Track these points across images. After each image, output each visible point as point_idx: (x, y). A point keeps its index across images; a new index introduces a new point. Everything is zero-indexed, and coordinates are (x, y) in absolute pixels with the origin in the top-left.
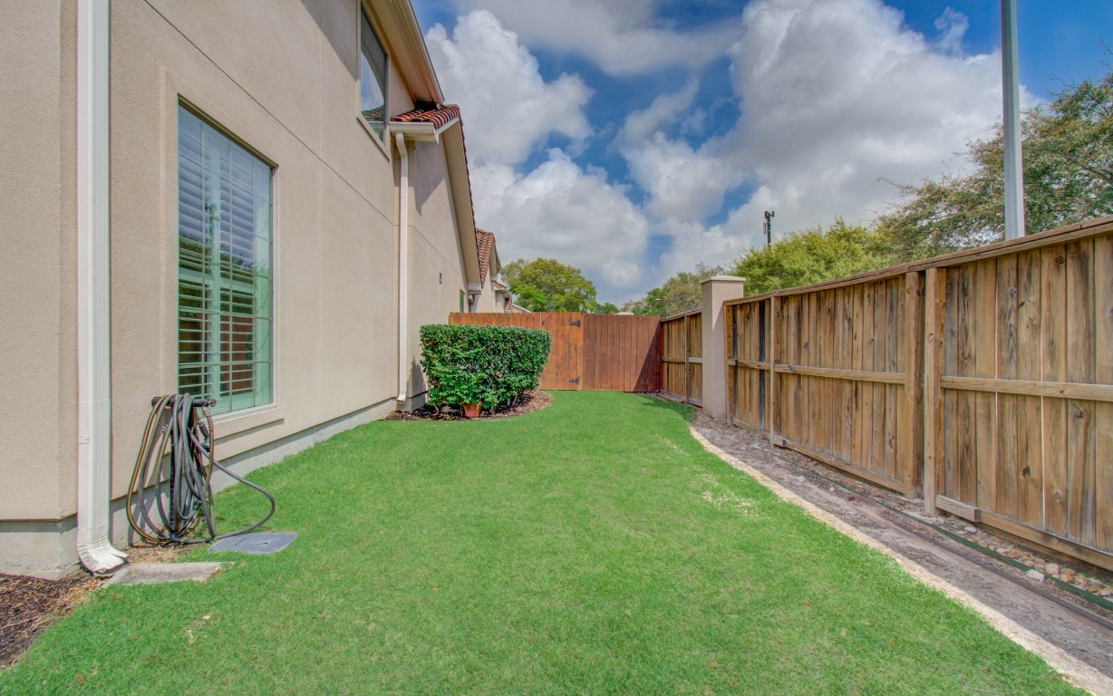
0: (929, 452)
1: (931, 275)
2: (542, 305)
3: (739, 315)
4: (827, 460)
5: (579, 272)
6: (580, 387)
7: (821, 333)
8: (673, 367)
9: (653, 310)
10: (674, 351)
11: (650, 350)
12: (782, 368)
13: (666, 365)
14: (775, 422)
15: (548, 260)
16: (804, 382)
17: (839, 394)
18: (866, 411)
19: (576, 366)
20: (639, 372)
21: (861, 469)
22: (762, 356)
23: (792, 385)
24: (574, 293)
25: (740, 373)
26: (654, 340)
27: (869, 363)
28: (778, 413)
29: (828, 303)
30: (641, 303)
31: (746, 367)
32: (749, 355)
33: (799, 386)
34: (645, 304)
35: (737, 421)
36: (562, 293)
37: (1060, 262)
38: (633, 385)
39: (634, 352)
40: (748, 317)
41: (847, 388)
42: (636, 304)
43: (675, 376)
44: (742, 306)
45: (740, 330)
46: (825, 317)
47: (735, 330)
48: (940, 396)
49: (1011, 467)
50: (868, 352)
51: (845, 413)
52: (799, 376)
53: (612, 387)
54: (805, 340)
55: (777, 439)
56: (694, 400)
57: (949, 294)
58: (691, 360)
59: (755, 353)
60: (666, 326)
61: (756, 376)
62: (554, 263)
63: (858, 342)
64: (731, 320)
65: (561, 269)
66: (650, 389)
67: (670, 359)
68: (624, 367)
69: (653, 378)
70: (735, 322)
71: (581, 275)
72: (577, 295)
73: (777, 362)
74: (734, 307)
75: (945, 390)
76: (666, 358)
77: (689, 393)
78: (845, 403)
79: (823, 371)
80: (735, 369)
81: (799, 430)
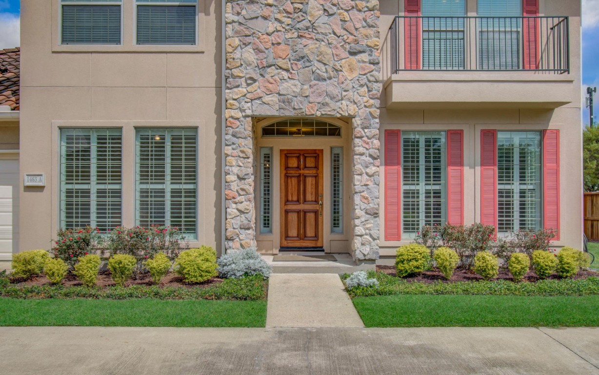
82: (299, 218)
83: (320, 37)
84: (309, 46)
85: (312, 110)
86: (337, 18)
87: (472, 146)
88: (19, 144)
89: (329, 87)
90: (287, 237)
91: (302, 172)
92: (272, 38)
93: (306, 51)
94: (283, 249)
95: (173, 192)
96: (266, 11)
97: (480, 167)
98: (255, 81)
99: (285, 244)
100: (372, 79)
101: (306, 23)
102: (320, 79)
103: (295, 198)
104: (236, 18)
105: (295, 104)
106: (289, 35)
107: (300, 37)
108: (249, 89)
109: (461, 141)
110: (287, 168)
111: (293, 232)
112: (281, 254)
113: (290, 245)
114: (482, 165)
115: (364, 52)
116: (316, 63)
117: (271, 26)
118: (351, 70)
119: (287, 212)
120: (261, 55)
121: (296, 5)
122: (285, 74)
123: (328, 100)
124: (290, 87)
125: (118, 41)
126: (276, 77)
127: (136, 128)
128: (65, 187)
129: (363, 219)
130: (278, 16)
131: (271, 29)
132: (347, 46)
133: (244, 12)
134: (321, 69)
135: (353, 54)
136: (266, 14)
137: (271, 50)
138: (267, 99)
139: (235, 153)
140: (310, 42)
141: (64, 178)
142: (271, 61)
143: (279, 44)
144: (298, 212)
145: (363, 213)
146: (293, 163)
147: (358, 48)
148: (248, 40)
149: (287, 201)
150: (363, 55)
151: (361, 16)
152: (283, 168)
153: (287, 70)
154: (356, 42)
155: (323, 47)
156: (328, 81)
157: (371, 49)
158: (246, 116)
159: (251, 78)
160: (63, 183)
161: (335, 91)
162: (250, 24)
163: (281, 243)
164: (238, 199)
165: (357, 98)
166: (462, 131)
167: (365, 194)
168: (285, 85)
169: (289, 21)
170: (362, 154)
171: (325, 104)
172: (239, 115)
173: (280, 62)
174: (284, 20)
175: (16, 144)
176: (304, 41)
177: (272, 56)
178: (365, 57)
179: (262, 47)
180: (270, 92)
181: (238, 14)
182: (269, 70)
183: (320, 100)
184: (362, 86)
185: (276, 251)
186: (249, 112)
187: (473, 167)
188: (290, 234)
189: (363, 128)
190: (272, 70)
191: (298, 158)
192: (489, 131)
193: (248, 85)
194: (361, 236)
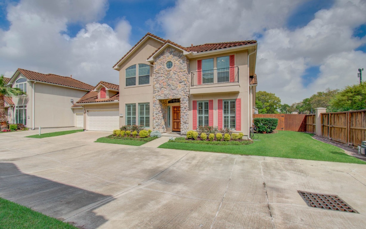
0: (348, 137)
1: (349, 113)
2: (261, 106)
3: (324, 116)
4: (337, 141)
5: (274, 94)
6: (283, 130)
7: (337, 120)
8: (309, 126)
9: (305, 106)
10: (309, 122)
11: (303, 122)
12: (331, 126)
13: (307, 126)
14: (330, 136)
15: (263, 91)
16: (335, 128)
17: (340, 130)
18: (343, 132)
19: (282, 125)
20: (299, 127)
21: (342, 141)
22: (328, 124)
23: (333, 129)
24: (272, 102)
25: (324, 127)
26: (304, 120)
27: (343, 125)
28: (331, 134)
29: (338, 115)
30: (300, 104)
31: (325, 126)
32: (325, 123)
33: (334, 129)
34: (302, 104)
35: (323, 136)
36: (268, 102)
37: (360, 114)
38: (298, 130)
39: (298, 122)
40: (326, 116)
41: (341, 129)
42: (298, 104)
43: (309, 128)
44: (324, 114)
45: (324, 119)
46: (338, 118)
47: (323, 119)
48: (350, 130)
49: (356, 138)
50: (343, 123)
51: (340, 133)
52: (334, 127)
53: (292, 130)
54: (335, 121)
55: (330, 138)
56: (314, 133)
57: (351, 116)
58: (314, 124)
59: (327, 123)
60: (307, 117)
61: (327, 128)
62: (265, 92)
63: (342, 122)
64: (322, 117)
65: (268, 94)
66: (303, 131)
67: (308, 124)
68: (295, 126)
69: (304, 128)
70: (323, 117)
71: (275, 95)
72: (274, 103)
73: (330, 125)
74: (323, 114)
75: (351, 129)
76: (307, 124)
77: (313, 132)
78: (340, 132)
79: (337, 126)
80: (323, 126)
81: (334, 136)
82: (177, 123)
83: (173, 79)
84: (170, 82)
85: (171, 97)
86: (177, 75)
87: (216, 104)
88: (119, 107)
89: (175, 91)
90: (174, 128)
91: (177, 112)
92: (163, 81)
93: (170, 83)
94: (173, 131)
95: (146, 117)
96: (161, 75)
97: (217, 110)
98: (159, 91)
99: (174, 130)
100: (184, 89)
101: (170, 77)
102: (173, 90)
103: (176, 119)
104: (155, 77)
105: (167, 96)
106: (166, 80)
107: (168, 80)
108: (158, 93)
109: (213, 103)
110: (174, 111)
111: (176, 127)
112: (172, 133)
113: (175, 130)
114: (218, 109)
115: (183, 82)
116: (172, 86)
117: (162, 78)
118: (180, 87)
119: (174, 122)
120: (160, 85)
121: (168, 73)
122: (165, 89)
123: (174, 94)
124: (166, 92)
125: (135, 85)
126: (164, 90)
127: (138, 103)
128: (127, 116)
129: (182, 124)
130: (164, 76)
131: (162, 79)
132: (179, 81)
133: (157, 76)
134: (173, 87)
135: (180, 83)
136: (161, 76)
137: (162, 84)
138: (161, 95)
139: (155, 108)
140: (171, 81)
141: (139, 114)
142: (162, 86)
143: (164, 82)
144: (177, 122)
145: (182, 122)
146: (175, 109)
147: (182, 81)
148: (157, 82)
149: (174, 119)
150: (182, 83)
151: (182, 73)
152: (173, 111)
153: (166, 88)
154: (181, 80)
155: (173, 82)
156: (175, 90)
157: (184, 81)
158: (157, 100)
159: (158, 91)
160: (139, 116)
161: (177, 92)
162: (158, 78)
163: (173, 130)
164: (156, 119)
165: (181, 94)
166: (213, 100)
167: (183, 118)
168: (165, 92)
169: (166, 76)
170: (182, 108)
171: (174, 96)
172: (156, 99)
173: (164, 87)
174: (165, 76)
175: (118, 107)
176: (169, 81)
177: (163, 85)
178: (183, 83)
179: (161, 83)
180: (162, 94)
181: (156, 76)
182: (162, 88)
183: (173, 95)
184: (182, 90)
185: (171, 132)
186: (158, 99)
187: (215, 110)
188: (175, 128)
189: (182, 101)
190: (163, 88)
191: (177, 108)
192: (220, 100)
193: (158, 92)
194: (182, 128)
